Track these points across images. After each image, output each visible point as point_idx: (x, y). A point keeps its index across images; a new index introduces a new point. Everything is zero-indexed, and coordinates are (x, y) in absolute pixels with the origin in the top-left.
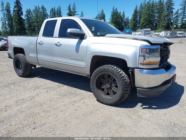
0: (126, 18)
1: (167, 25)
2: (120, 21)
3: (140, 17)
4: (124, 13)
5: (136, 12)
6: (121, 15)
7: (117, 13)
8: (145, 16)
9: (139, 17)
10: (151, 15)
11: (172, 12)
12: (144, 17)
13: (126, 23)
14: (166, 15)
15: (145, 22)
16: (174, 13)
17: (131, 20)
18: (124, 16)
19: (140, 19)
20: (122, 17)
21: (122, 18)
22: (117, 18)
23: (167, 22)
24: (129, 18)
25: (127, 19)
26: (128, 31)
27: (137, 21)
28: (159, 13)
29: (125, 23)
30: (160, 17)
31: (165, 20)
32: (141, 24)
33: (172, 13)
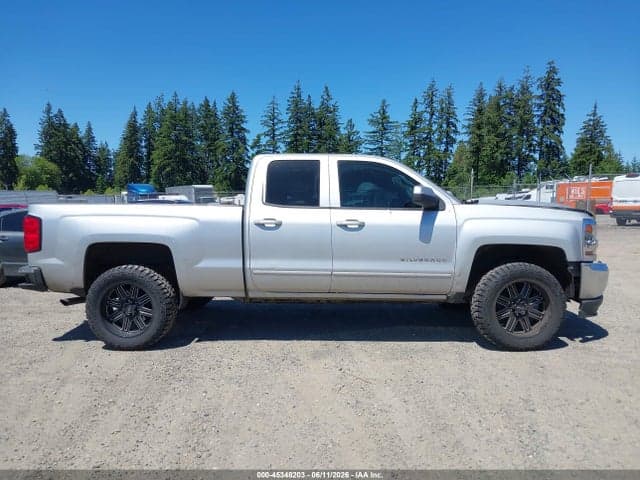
0: (98, 144)
1: (236, 176)
2: (77, 157)
3: (150, 148)
4: (89, 130)
5: (133, 129)
6: (81, 135)
7: (66, 125)
8: (165, 145)
9: (145, 147)
10: (186, 143)
11: (244, 140)
12: (164, 149)
13: (102, 162)
14: (229, 146)
15: (169, 164)
16: (250, 143)
17: (117, 155)
18: (91, 139)
19: (149, 154)
20: (84, 141)
21: (83, 146)
22: (66, 144)
23: (233, 167)
24: (110, 148)
25: (104, 149)
26: (143, 191)
27: (139, 159)
28: (206, 139)
29: (97, 161)
30: (211, 151)
31: (228, 161)
32: (154, 169)
33: (245, 143)
